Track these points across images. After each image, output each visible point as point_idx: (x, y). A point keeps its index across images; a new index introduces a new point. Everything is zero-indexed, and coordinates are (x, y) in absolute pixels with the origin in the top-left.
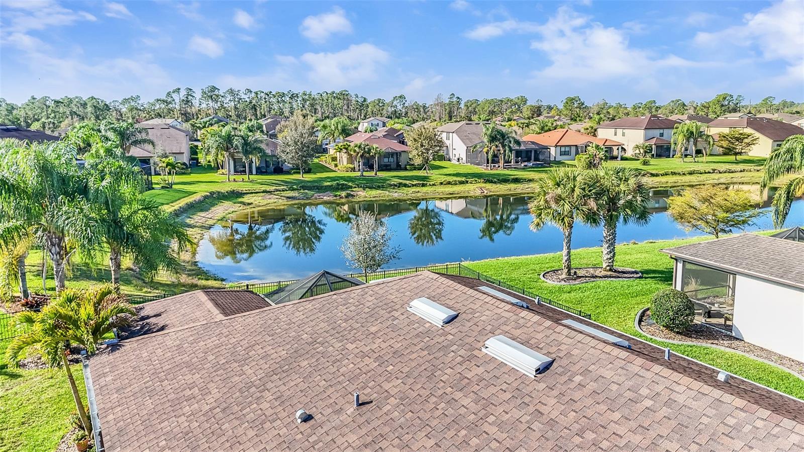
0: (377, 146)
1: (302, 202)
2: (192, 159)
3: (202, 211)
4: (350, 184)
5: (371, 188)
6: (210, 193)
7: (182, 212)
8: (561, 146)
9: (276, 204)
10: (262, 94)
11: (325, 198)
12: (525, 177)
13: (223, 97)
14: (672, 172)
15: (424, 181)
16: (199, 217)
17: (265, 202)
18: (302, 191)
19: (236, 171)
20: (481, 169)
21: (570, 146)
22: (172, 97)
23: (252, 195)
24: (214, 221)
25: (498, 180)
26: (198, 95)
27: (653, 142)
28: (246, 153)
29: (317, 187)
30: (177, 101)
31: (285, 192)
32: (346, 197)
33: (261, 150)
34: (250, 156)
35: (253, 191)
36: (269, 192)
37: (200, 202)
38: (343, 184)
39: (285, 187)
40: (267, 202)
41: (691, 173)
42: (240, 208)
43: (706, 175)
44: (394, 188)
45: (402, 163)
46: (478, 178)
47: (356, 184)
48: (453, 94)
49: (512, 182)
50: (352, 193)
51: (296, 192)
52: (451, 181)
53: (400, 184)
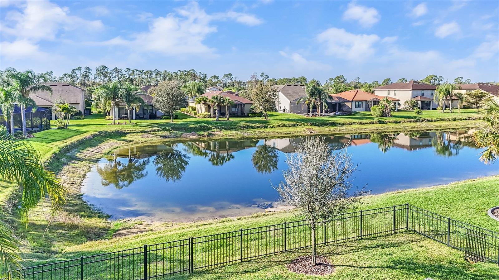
0: (229, 98)
1: (172, 140)
2: (87, 109)
3: (91, 146)
4: (210, 126)
5: (226, 129)
6: (99, 132)
7: (73, 147)
8: (356, 101)
9: (152, 142)
10: (137, 72)
11: (191, 136)
12: (338, 121)
13: (110, 73)
14: (441, 119)
15: (265, 124)
16: (88, 152)
17: (144, 140)
18: (173, 131)
19: (120, 117)
20: (304, 116)
21: (362, 101)
22: (75, 73)
23: (133, 134)
24: (101, 155)
25: (320, 123)
26: (94, 72)
27: (418, 99)
28: (129, 102)
29: (184, 128)
30: (79, 76)
31: (159, 132)
32: (208, 136)
33: (140, 100)
34: (132, 105)
35: (134, 131)
36: (146, 132)
37: (90, 139)
38: (204, 126)
39: (159, 128)
40: (146, 140)
41: (454, 120)
42: (124, 144)
43: (465, 121)
44: (243, 129)
45: (246, 112)
46: (305, 123)
47: (215, 126)
48: (263, 73)
49: (330, 125)
50: (212, 133)
51: (168, 132)
52: (286, 124)
53: (248, 126)
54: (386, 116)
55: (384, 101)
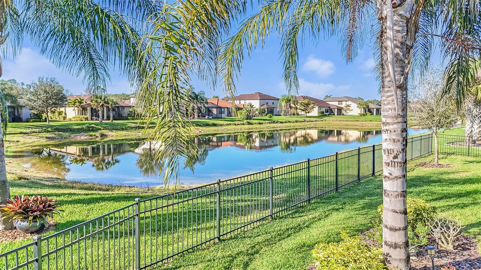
5: (117, 130)
11: (82, 137)
18: (57, 133)
31: (42, 134)
35: (11, 133)
36: (26, 133)
39: (40, 130)
40: (32, 141)
44: (135, 130)
45: (125, 115)
47: (103, 127)
50: (104, 133)
51: (52, 133)
53: (139, 127)
54: (250, 119)
55: (248, 106)
